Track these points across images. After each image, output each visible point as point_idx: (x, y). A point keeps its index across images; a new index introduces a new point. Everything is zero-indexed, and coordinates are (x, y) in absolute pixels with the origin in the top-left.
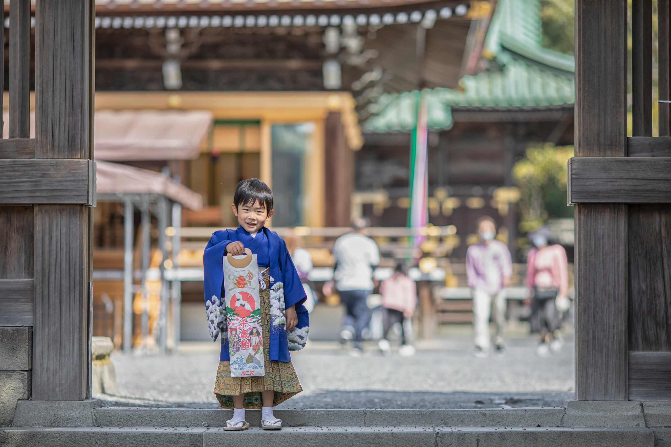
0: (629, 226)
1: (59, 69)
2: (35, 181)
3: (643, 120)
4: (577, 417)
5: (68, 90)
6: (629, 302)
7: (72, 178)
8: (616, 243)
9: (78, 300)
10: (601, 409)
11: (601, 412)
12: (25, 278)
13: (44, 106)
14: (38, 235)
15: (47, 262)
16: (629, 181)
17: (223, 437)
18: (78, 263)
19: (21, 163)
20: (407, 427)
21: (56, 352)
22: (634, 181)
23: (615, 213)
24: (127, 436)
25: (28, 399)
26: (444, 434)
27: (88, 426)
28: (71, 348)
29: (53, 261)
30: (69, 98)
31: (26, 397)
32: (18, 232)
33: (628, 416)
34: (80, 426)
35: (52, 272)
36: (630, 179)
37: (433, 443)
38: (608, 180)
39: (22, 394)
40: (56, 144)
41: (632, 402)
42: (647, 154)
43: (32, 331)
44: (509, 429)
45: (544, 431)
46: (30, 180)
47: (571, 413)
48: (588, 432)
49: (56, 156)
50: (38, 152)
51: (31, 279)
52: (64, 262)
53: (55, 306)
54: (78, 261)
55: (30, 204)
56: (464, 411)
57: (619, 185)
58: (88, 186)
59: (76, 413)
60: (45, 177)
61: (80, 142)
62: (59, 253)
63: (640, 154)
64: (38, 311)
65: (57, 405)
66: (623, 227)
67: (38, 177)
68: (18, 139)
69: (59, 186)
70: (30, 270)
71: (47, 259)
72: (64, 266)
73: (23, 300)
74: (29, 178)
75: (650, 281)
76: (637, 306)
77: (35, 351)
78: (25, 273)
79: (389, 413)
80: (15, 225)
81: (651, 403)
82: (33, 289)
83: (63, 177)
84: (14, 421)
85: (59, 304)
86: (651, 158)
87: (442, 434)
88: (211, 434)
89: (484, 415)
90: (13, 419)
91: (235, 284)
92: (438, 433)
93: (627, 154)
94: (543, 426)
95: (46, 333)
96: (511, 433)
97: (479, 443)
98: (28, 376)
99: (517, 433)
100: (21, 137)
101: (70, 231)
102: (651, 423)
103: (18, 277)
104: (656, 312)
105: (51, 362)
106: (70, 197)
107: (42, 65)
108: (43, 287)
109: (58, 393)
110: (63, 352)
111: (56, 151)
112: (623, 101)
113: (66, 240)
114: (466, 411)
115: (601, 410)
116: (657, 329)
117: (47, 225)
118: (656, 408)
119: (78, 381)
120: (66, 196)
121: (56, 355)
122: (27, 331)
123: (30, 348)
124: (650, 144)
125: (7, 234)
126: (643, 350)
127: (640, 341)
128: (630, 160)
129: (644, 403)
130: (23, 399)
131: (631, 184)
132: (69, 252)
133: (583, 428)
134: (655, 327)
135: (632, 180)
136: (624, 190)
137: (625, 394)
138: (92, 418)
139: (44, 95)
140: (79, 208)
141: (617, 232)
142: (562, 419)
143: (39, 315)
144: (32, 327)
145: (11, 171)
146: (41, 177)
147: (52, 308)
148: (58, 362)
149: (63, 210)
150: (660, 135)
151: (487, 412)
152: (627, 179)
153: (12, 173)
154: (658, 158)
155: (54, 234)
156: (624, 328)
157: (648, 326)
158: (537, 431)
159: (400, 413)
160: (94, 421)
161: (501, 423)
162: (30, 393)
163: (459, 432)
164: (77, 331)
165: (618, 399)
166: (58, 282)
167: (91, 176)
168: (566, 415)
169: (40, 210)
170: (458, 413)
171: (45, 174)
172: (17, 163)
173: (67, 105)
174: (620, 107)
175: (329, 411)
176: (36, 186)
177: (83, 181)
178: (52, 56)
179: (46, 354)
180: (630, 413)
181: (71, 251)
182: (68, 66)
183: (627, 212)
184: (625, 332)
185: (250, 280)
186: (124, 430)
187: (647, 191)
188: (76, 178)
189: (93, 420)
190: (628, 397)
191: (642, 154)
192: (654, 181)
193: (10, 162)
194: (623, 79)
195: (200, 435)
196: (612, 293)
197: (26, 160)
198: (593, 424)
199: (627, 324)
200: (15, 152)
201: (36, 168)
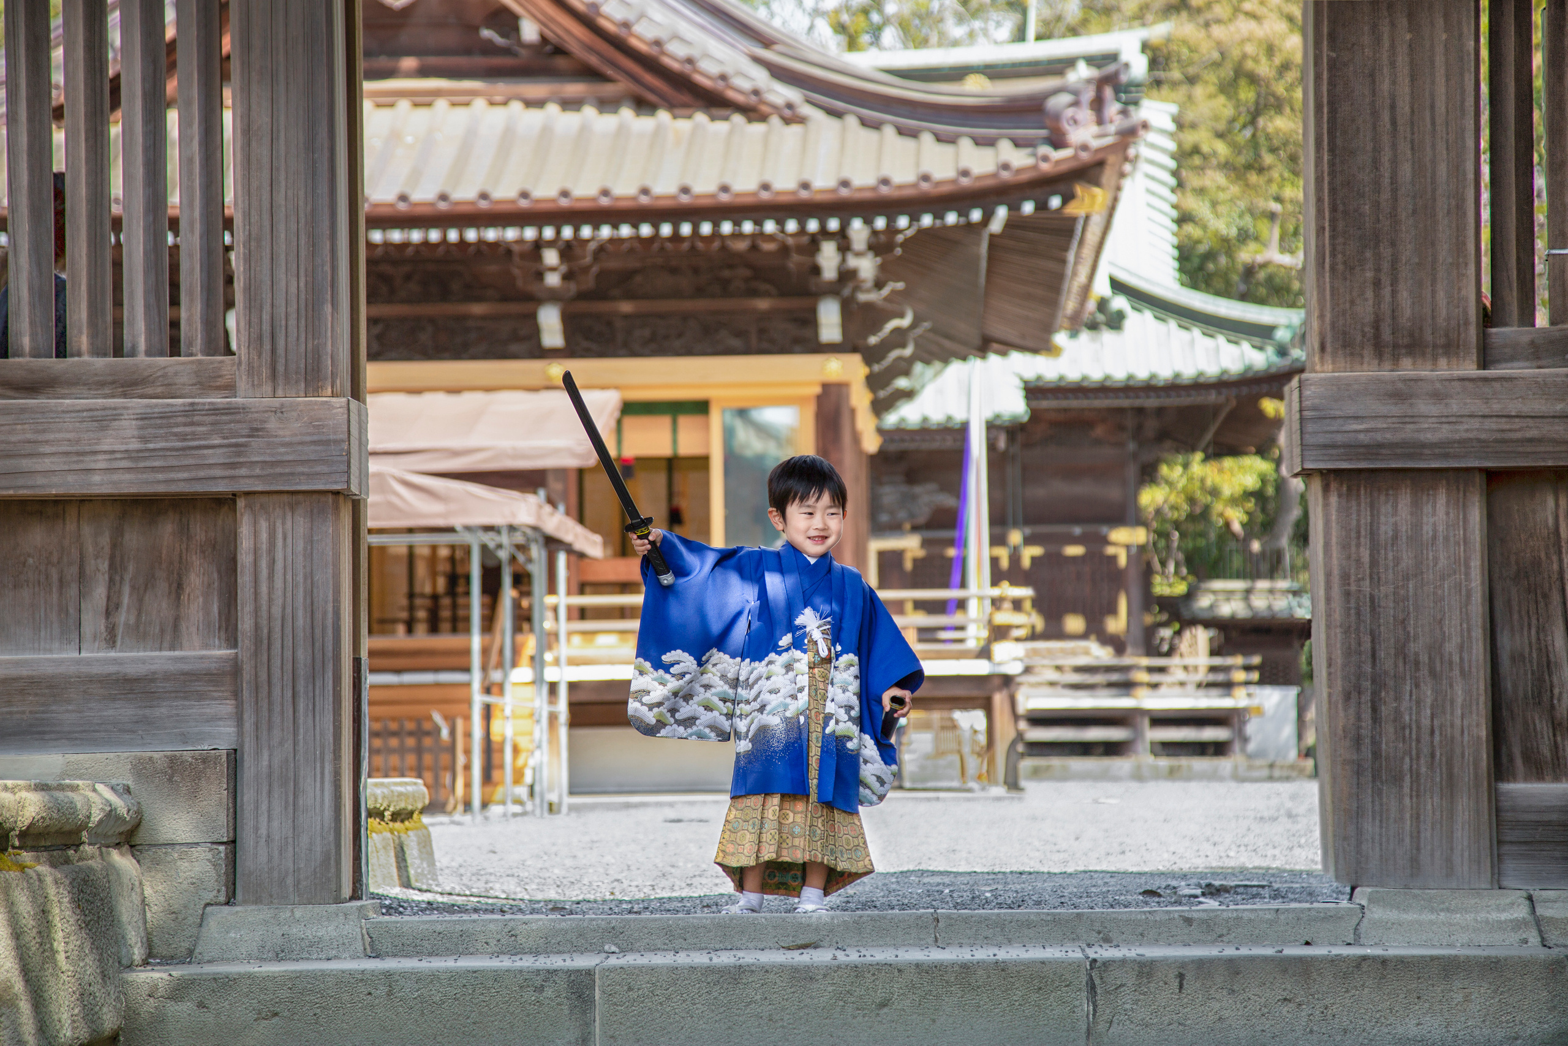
0: (1490, 517)
1: (283, 209)
2: (236, 445)
3: (1515, 294)
4: (1389, 924)
5: (303, 253)
6: (1493, 679)
7: (315, 438)
8: (1462, 554)
9: (331, 692)
10: (1442, 906)
11: (1442, 914)
12: (220, 648)
13: (253, 288)
14: (245, 558)
15: (264, 613)
16: (1489, 420)
17: (638, 975)
18: (330, 615)
19: (207, 407)
20: (1024, 949)
21: (287, 802)
22: (1500, 420)
23: (1458, 489)
24: (434, 977)
25: (227, 903)
26: (1107, 964)
27: (354, 957)
28: (318, 792)
29: (277, 611)
30: (306, 270)
31: (222, 898)
32: (203, 552)
33: (1500, 922)
34: (336, 957)
35: (277, 635)
36: (1491, 416)
37: (1084, 983)
38: (1444, 420)
39: (215, 893)
40: (281, 368)
41: (1509, 892)
42: (1527, 364)
43: (234, 758)
44: (1244, 951)
45: (1323, 956)
46: (226, 441)
47: (1376, 916)
48: (1422, 957)
49: (280, 392)
50: (242, 384)
51: (233, 651)
52: (300, 613)
53: (282, 705)
54: (330, 609)
55: (227, 493)
56: (1145, 912)
57: (1467, 430)
58: (349, 453)
59: (328, 931)
60: (258, 436)
61: (329, 362)
62: (289, 595)
63: (1509, 365)
64: (246, 716)
65: (288, 914)
66: (1478, 519)
67: (243, 436)
68: (200, 357)
69: (287, 453)
70: (230, 632)
71: (264, 607)
72: (300, 622)
73: (216, 694)
74: (224, 438)
75: (1538, 633)
76: (1509, 686)
77: (242, 800)
78: (219, 638)
79: (987, 918)
80: (198, 537)
81: (1551, 894)
82: (235, 670)
83: (296, 435)
84: (197, 951)
85: (290, 700)
86: (1537, 370)
87: (1104, 964)
88: (612, 970)
89: (1188, 921)
90: (195, 946)
92: (1095, 961)
93: (1484, 364)
94: (1317, 944)
95: (265, 763)
96: (1252, 959)
97: (1185, 982)
98: (226, 854)
99: (1266, 959)
100: (208, 355)
101: (312, 548)
102: (1553, 937)
103: (206, 646)
104: (1552, 698)
105: (275, 824)
106: (310, 476)
107: (247, 202)
108: (256, 667)
109: (291, 889)
110: (301, 802)
111: (281, 381)
112: (1473, 252)
113: (304, 567)
114: (1150, 912)
115: (1442, 910)
116: (1554, 735)
117: (264, 536)
118: (1561, 904)
119: (332, 862)
120: (303, 474)
121: (286, 808)
122: (224, 758)
123: (231, 795)
124: (1532, 343)
125: (181, 557)
126: (1526, 780)
127: (1519, 762)
128: (1490, 376)
129: (1536, 894)
130: (217, 904)
131: (1494, 426)
132: (310, 594)
133: (1404, 947)
134: (1551, 730)
135: (1494, 419)
136: (1479, 440)
137: (1493, 874)
138: (363, 939)
139: (253, 264)
140: (330, 498)
141: (1465, 530)
142: (1356, 929)
143: (248, 725)
144: (235, 750)
145: (185, 425)
146: (249, 436)
147: (277, 709)
148: (290, 822)
149: (298, 503)
150: (1553, 322)
151: (1195, 915)
152: (1484, 416)
153: (188, 429)
154: (1552, 370)
155: (279, 556)
156: (1483, 733)
157: (1535, 729)
158: (1309, 956)
159: (1009, 918)
160: (368, 947)
161: (1225, 939)
162: (231, 890)
163: (1139, 959)
164: (329, 756)
165: (1477, 886)
166: (288, 654)
167: (354, 432)
168: (1365, 920)
169: (249, 506)
170: (1133, 917)
171: (257, 430)
172: (199, 407)
173: (302, 285)
174: (1466, 264)
175: (861, 917)
176: (239, 454)
177: (336, 442)
178: (269, 182)
179: (264, 807)
180: (1504, 916)
181: (315, 591)
182: (301, 203)
183: (1485, 487)
184: (1487, 741)
186: (428, 965)
187: (1531, 440)
188: (324, 438)
189: (364, 944)
190: (1498, 881)
191: (1515, 364)
192: (1545, 420)
193: (184, 405)
194: (1473, 206)
195: (589, 973)
196: (1456, 658)
197: (218, 400)
198: (1424, 938)
199: (1490, 724)
200: (195, 385)
201: (238, 417)
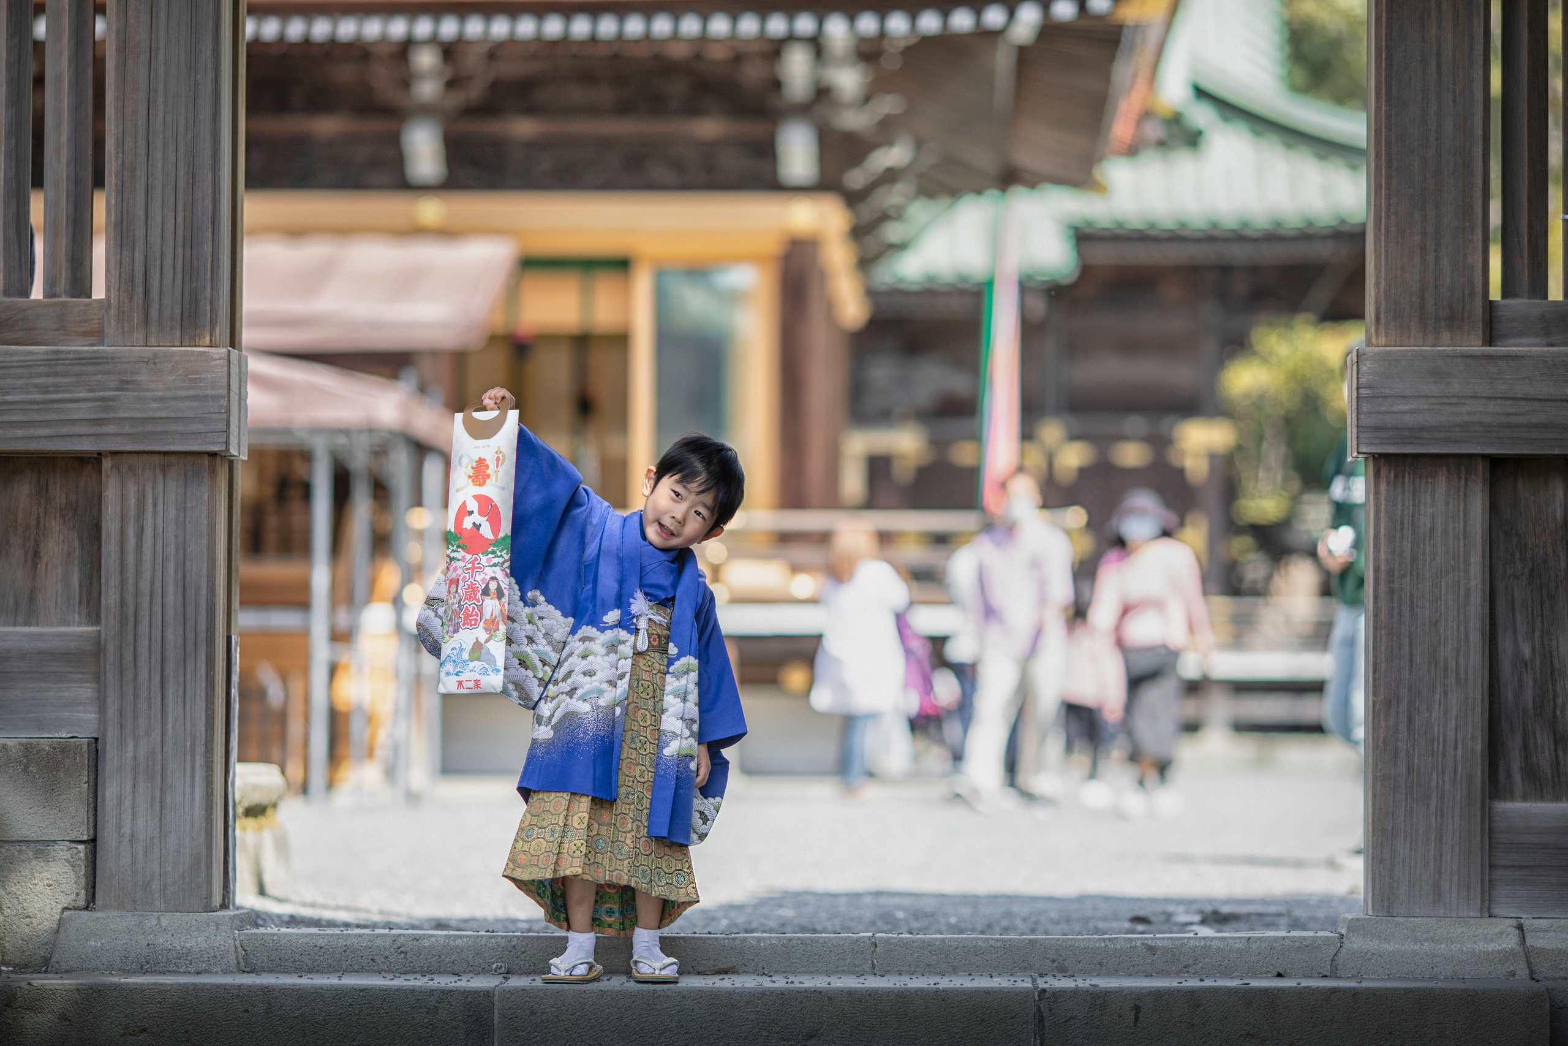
0: (1494, 508)
1: (161, 136)
2: (103, 399)
3: (1526, 261)
4: (1369, 954)
5: (181, 186)
6: (1491, 686)
7: (192, 393)
8: (1462, 549)
9: (204, 677)
10: (1426, 935)
11: (1426, 944)
12: (80, 624)
13: (125, 222)
14: (110, 525)
15: (131, 589)
16: (1493, 402)
17: (541, 999)
18: (204, 591)
19: (72, 356)
20: (972, 977)
21: (153, 798)
22: (1504, 402)
23: (1459, 477)
24: (317, 994)
25: (87, 908)
26: (1057, 994)
27: (226, 972)
28: (188, 789)
29: (145, 585)
30: (185, 204)
31: (82, 903)
32: (63, 517)
33: (1487, 953)
34: (207, 971)
35: (144, 612)
36: (1495, 398)
37: (1031, 1015)
38: (1445, 401)
39: (72, 896)
40: (154, 313)
41: (1498, 920)
42: (1536, 340)
43: (96, 748)
44: (1209, 983)
45: (1291, 988)
46: (92, 395)
47: (1355, 946)
48: (1396, 989)
49: (153, 340)
50: (111, 330)
51: (94, 628)
52: (171, 589)
53: (149, 689)
54: (204, 586)
55: (91, 452)
56: (1104, 940)
57: (1469, 413)
58: (228, 411)
59: (197, 942)
60: (128, 390)
61: (208, 308)
62: (159, 567)
63: (1518, 341)
64: (110, 701)
65: (154, 922)
66: (1479, 510)
67: (110, 390)
68: (64, 299)
69: (160, 409)
70: (92, 606)
71: (131, 581)
72: (171, 598)
73: (75, 676)
74: (90, 392)
75: (1542, 637)
76: (1510, 695)
77: (104, 795)
78: (80, 614)
79: (929, 944)
80: (57, 500)
81: (1543, 923)
82: (98, 651)
83: (170, 389)
84: (54, 960)
85: (158, 686)
86: (1546, 349)
87: (1054, 994)
88: (514, 991)
89: (1152, 950)
90: (51, 954)
91: (470, 477)
92: (1044, 991)
93: (1489, 340)
94: (1290, 977)
95: (130, 754)
96: (1214, 991)
97: (1140, 1015)
98: (86, 854)
99: (1229, 991)
100: (72, 296)
101: (185, 516)
102: (1543, 969)
103: (64, 622)
104: (1555, 709)
105: (140, 822)
106: (185, 435)
107: (121, 127)
108: (121, 647)
109: (157, 895)
110: (169, 799)
111: (154, 327)
112: (1480, 216)
113: (176, 537)
114: (1110, 940)
115: (1426, 940)
116: (1556, 750)
117: (132, 501)
118: (1553, 934)
119: (203, 866)
120: (178, 433)
121: (152, 805)
122: (83, 750)
123: (92, 789)
124: (1542, 317)
125: (38, 523)
126: (1525, 798)
127: (1517, 778)
128: (1495, 354)
129: (1527, 924)
130: (75, 909)
131: (1498, 409)
132: (184, 564)
133: (1382, 980)
134: (1552, 745)
135: (1499, 401)
136: (1481, 424)
137: (1483, 902)
138: (236, 952)
139: (125, 197)
140: (206, 461)
141: (1465, 523)
142: (1333, 960)
143: (112, 712)
144: (96, 739)
145: (47, 375)
146: (118, 389)
147: (144, 694)
148: (156, 821)
149: (170, 465)
151: (1160, 944)
152: (1488, 398)
153: (51, 380)
155: (149, 522)
156: (1479, 747)
157: (1535, 743)
158: (1275, 988)
159: (954, 944)
160: (241, 961)
161: (1190, 969)
162: (90, 893)
163: (1092, 989)
164: (200, 749)
165: (1465, 914)
166: (157, 634)
167: (234, 387)
168: (1343, 950)
169: (116, 467)
170: (1091, 944)
171: (127, 382)
172: (63, 356)
173: (180, 220)
174: (1473, 229)
175: (790, 940)
176: (106, 409)
177: (216, 398)
178: (146, 105)
179: (128, 803)
180: (1492, 947)
181: (187, 563)
182: (181, 130)
183: (1488, 475)
184: (1482, 756)
185: (497, 467)
186: (310, 981)
187: (1536, 426)
188: (201, 393)
189: (237, 958)
190: (1489, 908)
191: (1525, 341)
192: (1552, 404)
193: (46, 353)
194: (1480, 164)
195: (488, 994)
196: (1452, 664)
197: (83, 348)
198: (1406, 971)
199: (1486, 737)
200: (58, 330)
201: (106, 367)
